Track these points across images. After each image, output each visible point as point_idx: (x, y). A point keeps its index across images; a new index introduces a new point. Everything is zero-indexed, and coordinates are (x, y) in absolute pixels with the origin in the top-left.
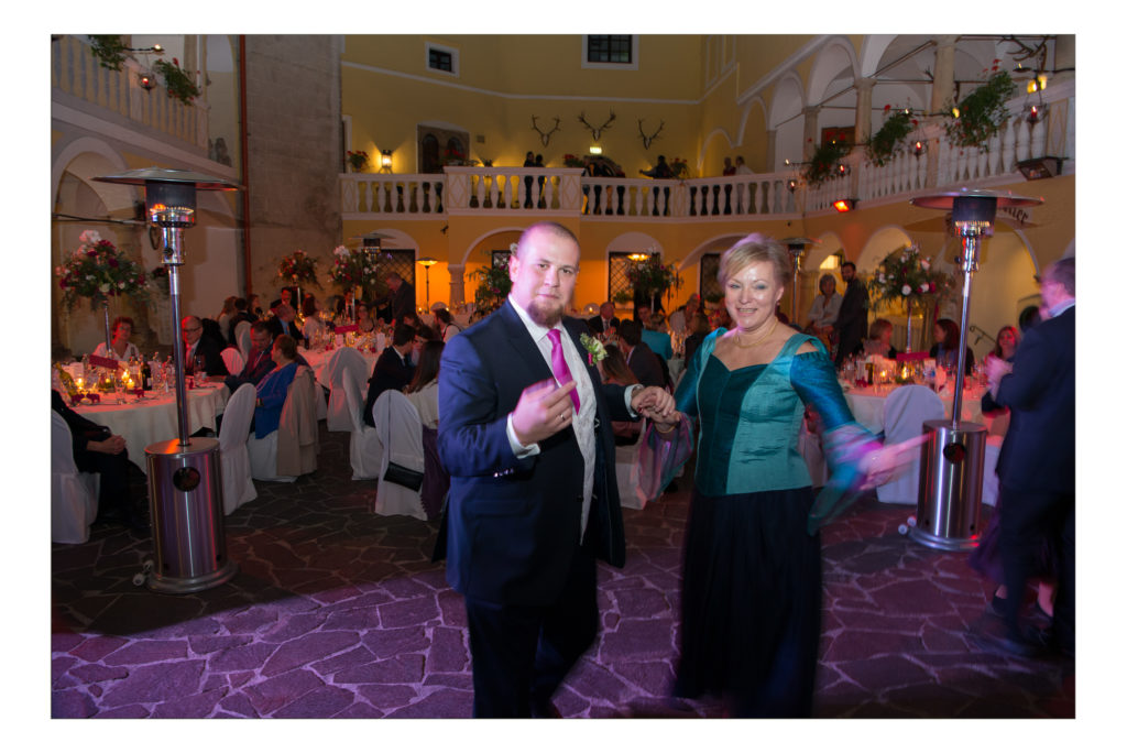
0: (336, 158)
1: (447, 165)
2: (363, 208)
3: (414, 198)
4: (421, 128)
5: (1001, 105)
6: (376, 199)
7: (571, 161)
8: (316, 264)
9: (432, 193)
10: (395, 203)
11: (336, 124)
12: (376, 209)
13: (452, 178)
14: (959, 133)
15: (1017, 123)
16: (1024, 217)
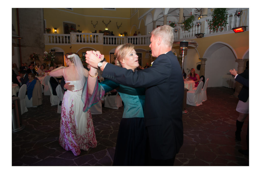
0: (43, 30)
1: (71, 32)
2: (50, 42)
3: (63, 40)
4: (64, 23)
5: (192, 22)
6: (53, 40)
7: (101, 32)
8: (39, 56)
9: (67, 38)
10: (58, 41)
11: (42, 21)
12: (53, 42)
13: (72, 35)
14: (184, 28)
15: (195, 26)
16: (197, 45)
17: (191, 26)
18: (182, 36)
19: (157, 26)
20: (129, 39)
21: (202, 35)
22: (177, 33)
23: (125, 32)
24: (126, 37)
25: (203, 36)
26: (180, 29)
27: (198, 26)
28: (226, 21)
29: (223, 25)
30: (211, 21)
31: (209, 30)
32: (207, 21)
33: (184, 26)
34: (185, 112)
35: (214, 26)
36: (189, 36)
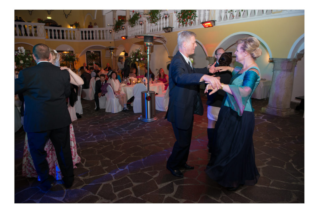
7: (40, 21)
14: (150, 20)
15: (163, 18)
16: (166, 41)
17: (158, 18)
18: (149, 30)
19: (118, 16)
20: (82, 32)
21: (171, 28)
22: (143, 25)
23: (76, 22)
24: (78, 30)
25: (172, 31)
26: (146, 22)
27: (166, 18)
28: (195, 14)
29: (192, 19)
30: (179, 14)
31: (178, 23)
32: (175, 13)
33: (150, 18)
34: (154, 119)
35: (183, 19)
36: (156, 30)
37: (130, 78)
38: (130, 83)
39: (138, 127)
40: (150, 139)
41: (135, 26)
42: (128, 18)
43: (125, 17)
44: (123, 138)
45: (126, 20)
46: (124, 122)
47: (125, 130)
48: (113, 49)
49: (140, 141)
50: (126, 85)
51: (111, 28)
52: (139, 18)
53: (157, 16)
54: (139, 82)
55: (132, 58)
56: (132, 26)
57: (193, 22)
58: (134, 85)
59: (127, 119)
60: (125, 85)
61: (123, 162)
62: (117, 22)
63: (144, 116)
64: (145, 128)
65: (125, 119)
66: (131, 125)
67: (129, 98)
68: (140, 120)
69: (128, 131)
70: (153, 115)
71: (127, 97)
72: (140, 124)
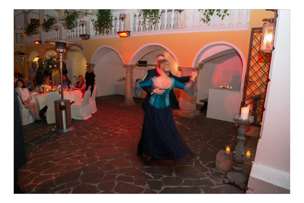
5: (76, 20)
14: (66, 26)
15: (80, 25)
16: (83, 49)
17: (75, 25)
18: (65, 36)
19: (31, 19)
21: (88, 36)
22: (58, 31)
25: (89, 38)
26: (61, 27)
27: (83, 25)
28: (111, 24)
29: (108, 28)
30: (96, 22)
31: (95, 31)
32: (92, 21)
33: (66, 24)
34: (70, 129)
35: (100, 27)
36: (73, 37)
37: (43, 86)
38: (42, 92)
39: (51, 139)
40: (64, 152)
41: (50, 31)
42: (42, 22)
43: (38, 21)
44: (32, 154)
45: (39, 24)
46: (34, 135)
47: (35, 145)
48: (23, 54)
49: (53, 155)
50: (38, 94)
51: (22, 31)
52: (54, 23)
53: (73, 23)
54: (53, 90)
55: (44, 65)
56: (47, 31)
57: (110, 31)
58: (48, 93)
59: (39, 131)
60: (36, 93)
61: (29, 184)
62: (29, 25)
63: (59, 127)
64: (60, 140)
65: (37, 131)
66: (42, 138)
67: (41, 108)
68: (54, 131)
69: (38, 145)
70: (69, 125)
71: (39, 107)
72: (54, 135)
